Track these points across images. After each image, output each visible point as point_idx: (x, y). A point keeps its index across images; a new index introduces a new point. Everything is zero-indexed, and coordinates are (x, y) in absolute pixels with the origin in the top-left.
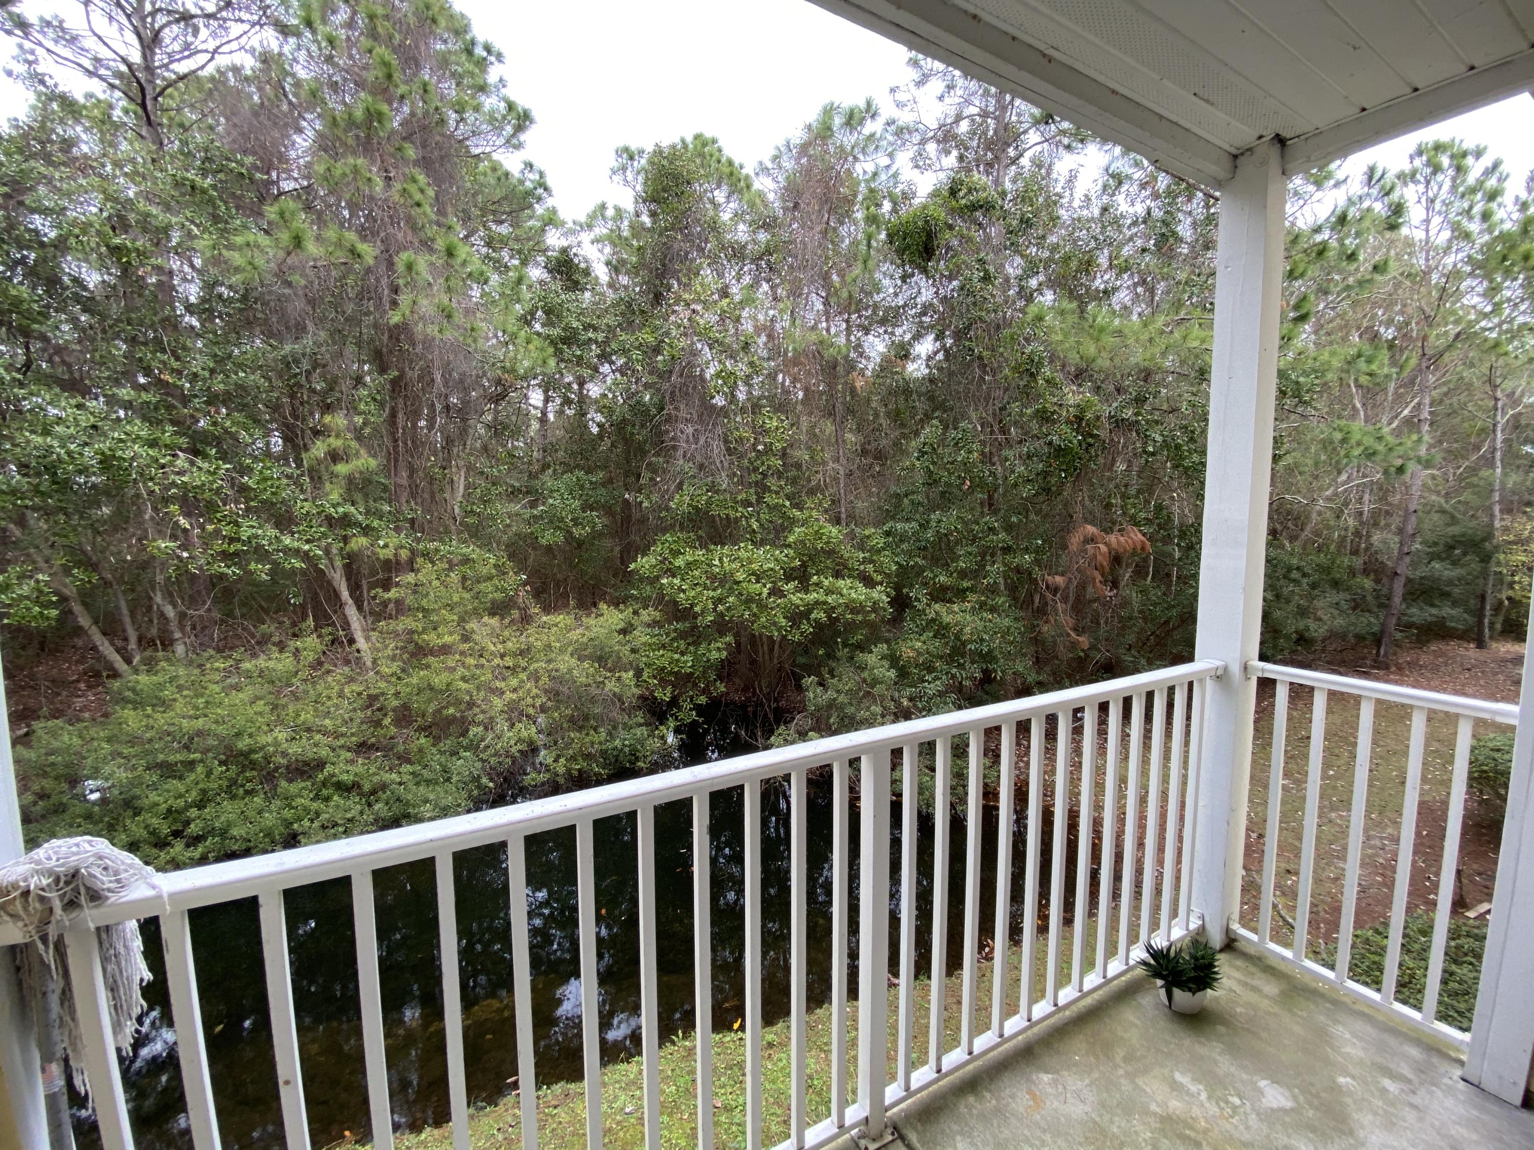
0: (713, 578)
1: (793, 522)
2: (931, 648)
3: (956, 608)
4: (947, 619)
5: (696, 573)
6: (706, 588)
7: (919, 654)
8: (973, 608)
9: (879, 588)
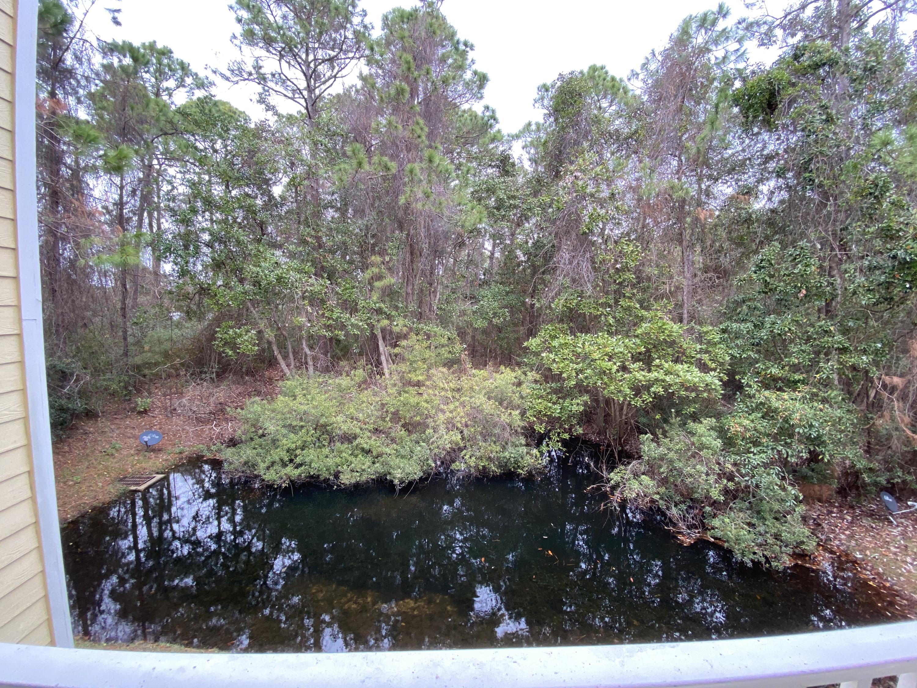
0: (578, 355)
1: (642, 319)
2: (759, 427)
3: (786, 396)
4: (775, 404)
5: (566, 351)
6: (572, 362)
7: (747, 429)
8: (804, 398)
9: (712, 373)
